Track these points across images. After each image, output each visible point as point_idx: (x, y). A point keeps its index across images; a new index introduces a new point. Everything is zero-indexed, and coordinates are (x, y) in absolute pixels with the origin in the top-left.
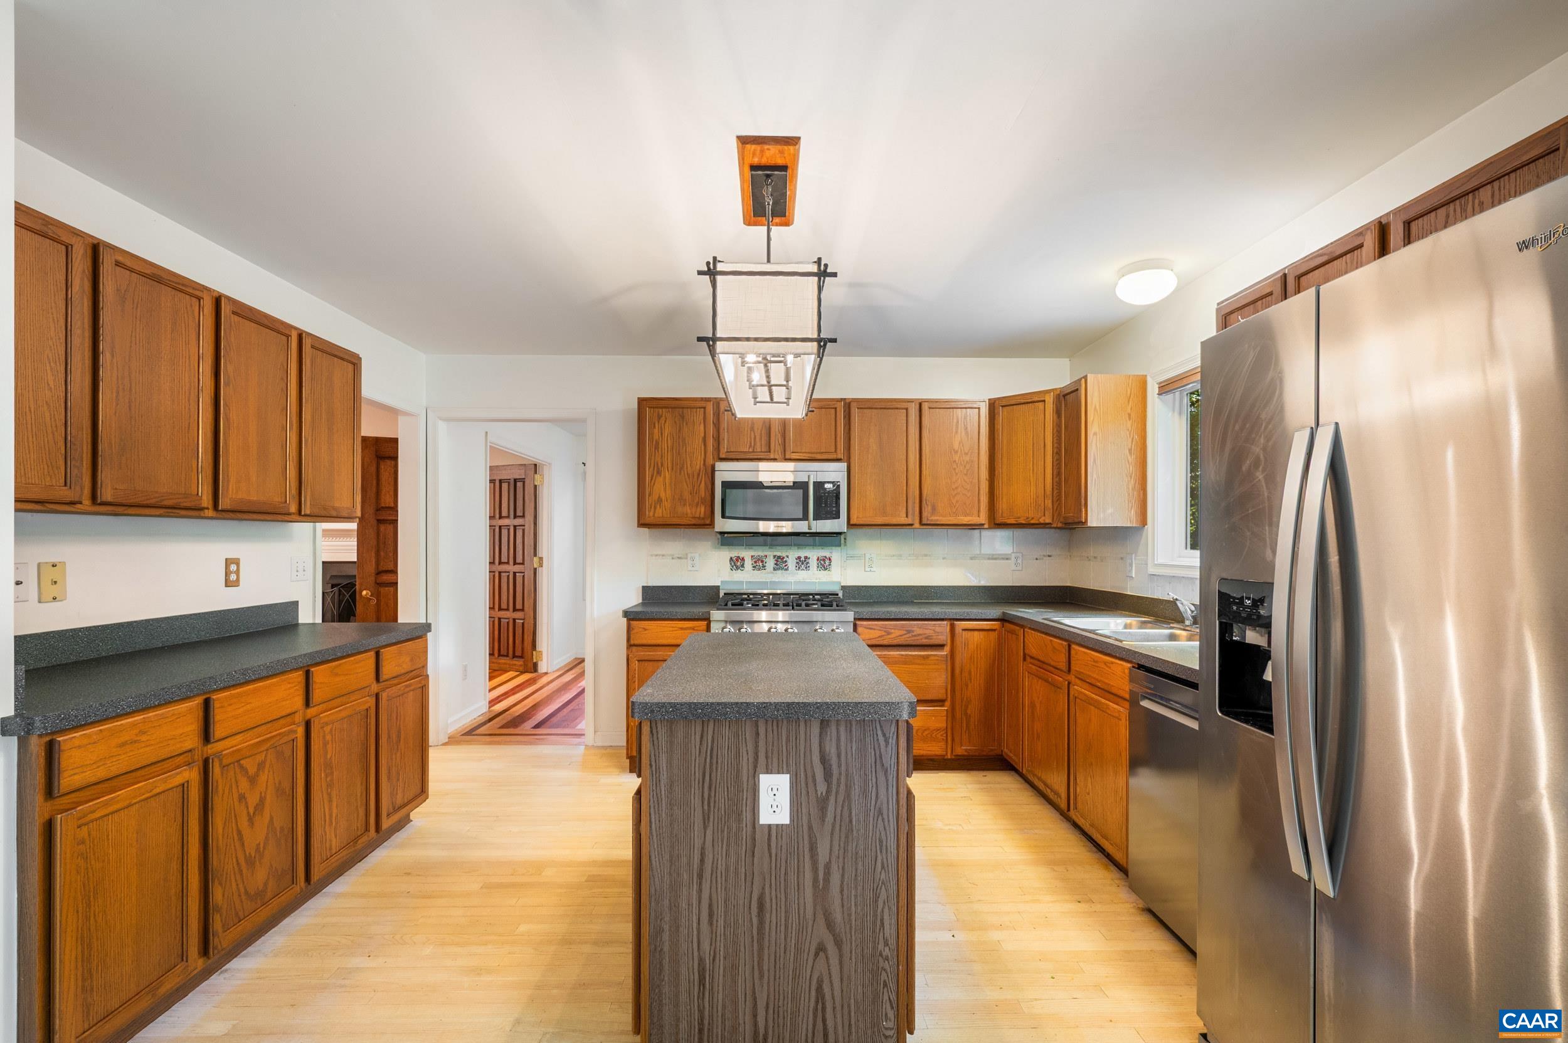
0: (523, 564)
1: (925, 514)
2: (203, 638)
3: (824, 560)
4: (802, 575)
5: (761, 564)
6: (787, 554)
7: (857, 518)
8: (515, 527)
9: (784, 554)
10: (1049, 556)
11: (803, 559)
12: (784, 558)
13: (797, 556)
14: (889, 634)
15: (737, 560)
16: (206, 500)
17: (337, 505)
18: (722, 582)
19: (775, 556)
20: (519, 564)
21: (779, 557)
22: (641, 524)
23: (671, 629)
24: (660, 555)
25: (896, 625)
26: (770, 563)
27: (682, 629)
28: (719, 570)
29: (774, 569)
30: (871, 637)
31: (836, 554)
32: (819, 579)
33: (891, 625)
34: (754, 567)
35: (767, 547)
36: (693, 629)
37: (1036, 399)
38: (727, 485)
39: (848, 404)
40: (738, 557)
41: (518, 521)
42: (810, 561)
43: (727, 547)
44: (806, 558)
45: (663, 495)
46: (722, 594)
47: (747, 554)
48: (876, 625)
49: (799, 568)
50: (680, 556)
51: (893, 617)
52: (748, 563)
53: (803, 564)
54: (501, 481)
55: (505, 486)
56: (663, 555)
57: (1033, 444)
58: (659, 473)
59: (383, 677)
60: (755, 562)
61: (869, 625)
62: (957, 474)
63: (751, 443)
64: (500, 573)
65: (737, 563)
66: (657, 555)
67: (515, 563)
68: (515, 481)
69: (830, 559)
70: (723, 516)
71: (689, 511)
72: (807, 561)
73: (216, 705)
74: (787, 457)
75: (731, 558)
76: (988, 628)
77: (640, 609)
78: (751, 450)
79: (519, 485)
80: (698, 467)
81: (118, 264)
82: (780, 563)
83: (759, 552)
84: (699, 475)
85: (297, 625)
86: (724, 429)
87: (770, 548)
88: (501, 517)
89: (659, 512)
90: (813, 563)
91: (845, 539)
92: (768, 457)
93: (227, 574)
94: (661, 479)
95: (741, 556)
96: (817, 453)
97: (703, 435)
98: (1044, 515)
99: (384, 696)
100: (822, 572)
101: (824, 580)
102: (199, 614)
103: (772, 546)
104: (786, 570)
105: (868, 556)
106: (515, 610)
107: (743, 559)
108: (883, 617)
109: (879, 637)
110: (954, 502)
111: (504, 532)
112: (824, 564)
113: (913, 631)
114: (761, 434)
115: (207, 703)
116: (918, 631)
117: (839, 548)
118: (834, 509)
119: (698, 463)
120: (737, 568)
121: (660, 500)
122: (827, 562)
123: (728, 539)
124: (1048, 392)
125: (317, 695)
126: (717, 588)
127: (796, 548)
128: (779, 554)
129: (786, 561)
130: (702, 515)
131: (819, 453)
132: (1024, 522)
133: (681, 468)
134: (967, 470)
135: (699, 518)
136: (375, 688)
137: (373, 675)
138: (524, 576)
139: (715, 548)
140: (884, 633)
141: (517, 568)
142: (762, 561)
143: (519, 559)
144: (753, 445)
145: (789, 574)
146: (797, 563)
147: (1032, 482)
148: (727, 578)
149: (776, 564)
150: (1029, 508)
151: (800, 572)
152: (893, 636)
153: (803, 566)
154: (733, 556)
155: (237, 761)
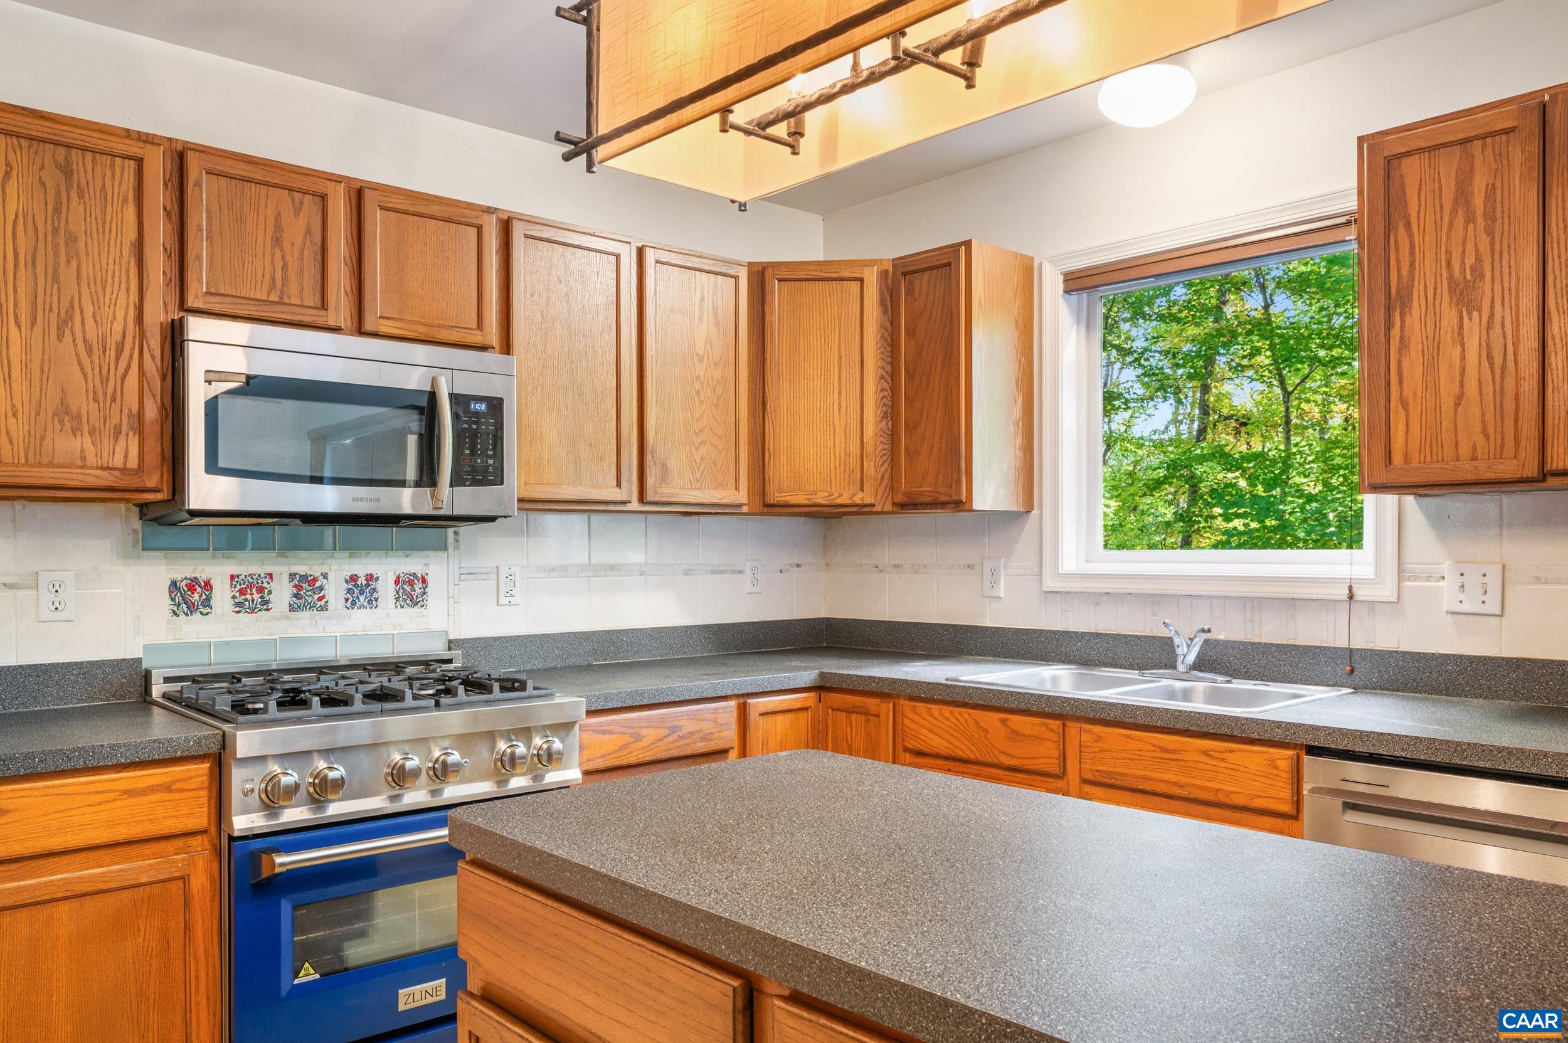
1: (650, 481)
3: (411, 583)
4: (361, 620)
5: (256, 596)
6: (325, 569)
7: (526, 483)
9: (316, 571)
10: (798, 566)
11: (362, 581)
12: (315, 580)
13: (347, 574)
14: (638, 739)
15: (191, 588)
18: (146, 648)
19: (292, 576)
21: (304, 578)
25: (650, 719)
26: (282, 593)
27: (130, 793)
28: (138, 619)
29: (292, 608)
30: (606, 750)
31: (438, 571)
32: (401, 627)
33: (640, 719)
34: (238, 604)
35: (274, 554)
36: (168, 788)
37: (846, 274)
39: (501, 222)
40: (195, 580)
42: (379, 585)
43: (160, 554)
44: (370, 578)
47: (217, 571)
48: (614, 722)
50: (16, 579)
51: (645, 702)
52: (222, 596)
53: (362, 592)
57: (840, 358)
60: (242, 592)
61: (601, 724)
62: (701, 403)
63: (273, 278)
65: (190, 597)
69: (424, 581)
70: (212, 466)
72: (373, 584)
74: (366, 327)
75: (174, 584)
78: (274, 297)
80: (118, 327)
82: (307, 592)
83: (250, 565)
84: (120, 349)
86: (200, 229)
87: (279, 555)
90: (386, 589)
91: (456, 534)
92: (320, 321)
95: (203, 577)
96: (438, 326)
97: (133, 235)
98: (862, 489)
100: (408, 610)
101: (411, 628)
103: (293, 546)
104: (324, 608)
105: (504, 570)
107: (208, 585)
109: (622, 748)
112: (411, 592)
114: (302, 259)
117: (444, 554)
118: (491, 462)
119: (120, 314)
120: (192, 608)
122: (418, 586)
124: (872, 263)
127: (347, 553)
128: (302, 569)
129: (321, 588)
130: (133, 463)
131: (445, 327)
133: (64, 323)
134: (719, 398)
139: (126, 558)
140: (630, 740)
142: (261, 590)
144: (279, 284)
145: (329, 618)
146: (349, 591)
147: (837, 428)
148: (163, 637)
149: (296, 596)
150: (833, 476)
151: (356, 613)
152: (645, 743)
153: (362, 598)
154: (178, 576)
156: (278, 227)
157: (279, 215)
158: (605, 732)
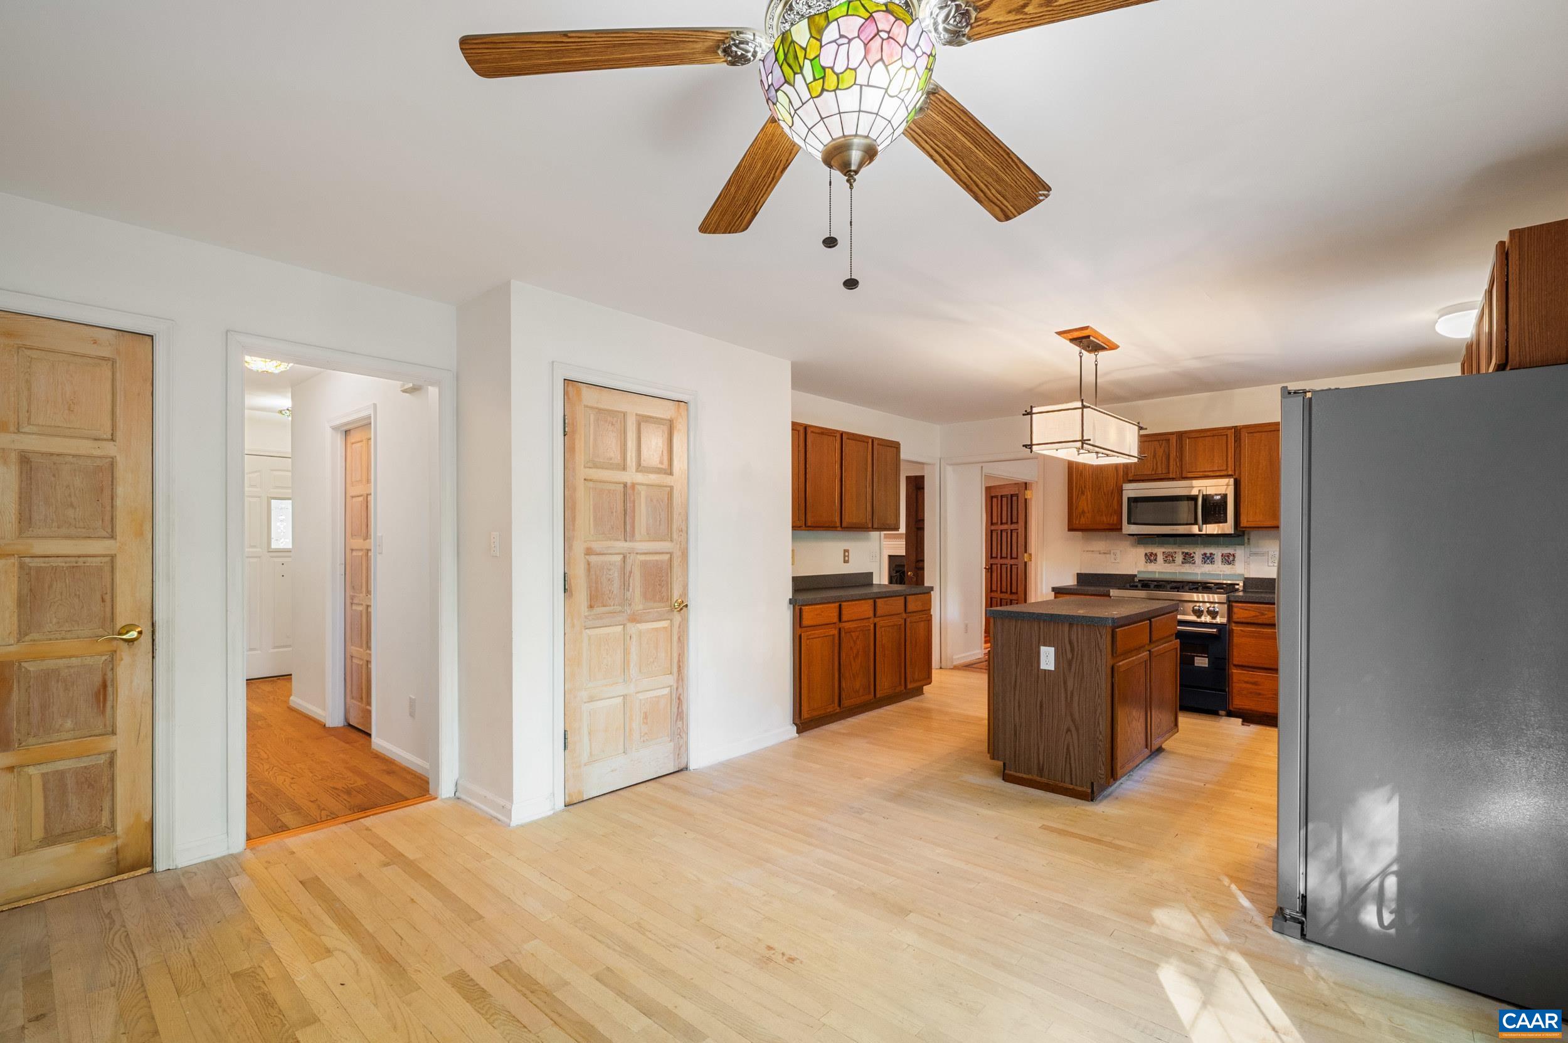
0: (1017, 558)
3: (1228, 556)
4: (1208, 568)
5: (1171, 559)
6: (1194, 551)
7: (1247, 522)
8: (1011, 530)
9: (1191, 551)
11: (1208, 555)
12: (1191, 554)
13: (1203, 553)
14: (1263, 614)
15: (1151, 555)
16: (838, 524)
17: (888, 522)
18: (1138, 572)
19: (1183, 553)
20: (1015, 558)
21: (1187, 553)
22: (1070, 530)
24: (1090, 551)
25: (1268, 608)
26: (1179, 558)
28: (1136, 563)
29: (1183, 563)
30: (1246, 616)
31: (1240, 552)
32: (1224, 571)
33: (1263, 607)
34: (1165, 561)
35: (1176, 546)
38: (1133, 501)
39: (1237, 431)
40: (1152, 553)
41: (1013, 527)
42: (1215, 557)
43: (1142, 545)
44: (1211, 554)
45: (1086, 509)
46: (1136, 580)
47: (1159, 551)
48: (1250, 607)
49: (1205, 562)
50: (1106, 552)
52: (1160, 558)
53: (1208, 559)
54: (1002, 496)
55: (1004, 500)
56: (1093, 551)
58: (1083, 493)
59: (908, 611)
60: (1166, 557)
61: (1242, 606)
63: (1153, 467)
64: (1001, 565)
65: (1151, 558)
66: (1087, 551)
67: (1011, 558)
68: (1012, 496)
69: (1234, 555)
70: (1129, 522)
71: (1105, 520)
72: (1213, 556)
73: (843, 607)
74: (1184, 476)
75: (1146, 554)
77: (1075, 587)
78: (1153, 473)
79: (1014, 498)
80: (1112, 488)
82: (1188, 558)
83: (1169, 549)
84: (1112, 495)
85: (872, 584)
87: (1179, 546)
88: (1002, 523)
89: (1083, 520)
90: (1218, 558)
91: (1249, 539)
92: (1167, 477)
93: (845, 556)
94: (1084, 497)
95: (1154, 552)
96: (1210, 471)
99: (908, 620)
100: (1227, 566)
101: (1228, 572)
102: (834, 574)
103: (1181, 545)
104: (1194, 563)
105: (1271, 553)
106: (1011, 593)
107: (1156, 555)
108: (1257, 600)
109: (1254, 616)
111: (1004, 534)
112: (1228, 560)
114: (1162, 460)
115: (840, 605)
117: (1243, 547)
118: (1222, 515)
119: (1112, 485)
120: (1151, 561)
121: (1083, 512)
122: (1231, 558)
123: (1142, 539)
125: (879, 613)
126: (1135, 576)
127: (1201, 546)
128: (1186, 551)
129: (1193, 557)
130: (1115, 522)
131: (1213, 471)
133: (1099, 489)
135: (1113, 524)
136: (904, 615)
137: (903, 608)
138: (1017, 568)
139: (1137, 546)
140: (1258, 614)
141: (1013, 562)
142: (1172, 557)
143: (1014, 555)
144: (1155, 468)
145: (1196, 567)
146: (1203, 558)
148: (1143, 569)
149: (1184, 559)
151: (1206, 565)
152: (1266, 616)
153: (1208, 561)
154: (1147, 552)
155: (850, 632)
156: (1155, 451)
157: (1155, 448)
158: (1246, 610)
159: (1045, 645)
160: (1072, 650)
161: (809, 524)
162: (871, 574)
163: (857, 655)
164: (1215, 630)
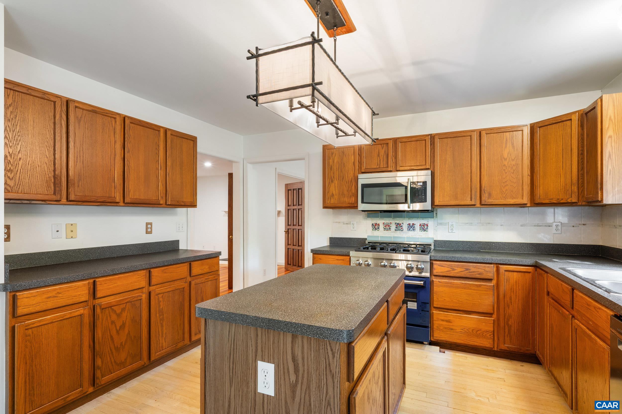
0: (301, 225)
1: (483, 198)
2: (135, 254)
3: (424, 226)
4: (411, 234)
5: (388, 227)
6: (403, 222)
7: (439, 201)
8: (299, 209)
9: (401, 222)
10: (584, 225)
11: (411, 225)
12: (400, 224)
13: (408, 223)
14: (454, 270)
15: (376, 225)
17: (185, 200)
18: (368, 236)
19: (396, 223)
20: (300, 225)
21: (398, 224)
22: (325, 207)
23: (333, 260)
24: (337, 222)
25: (458, 265)
26: (393, 227)
27: (338, 260)
28: (366, 230)
29: (395, 230)
30: (442, 271)
31: (431, 223)
32: (421, 236)
33: (455, 265)
34: (384, 229)
35: (392, 219)
36: (343, 260)
37: (565, 119)
38: (364, 186)
39: (432, 137)
40: (376, 223)
41: (299, 207)
42: (415, 226)
43: (370, 218)
44: (413, 224)
45: (334, 192)
46: (367, 242)
47: (381, 222)
48: (445, 264)
49: (409, 230)
50: (348, 223)
51: (456, 260)
52: (381, 227)
53: (411, 227)
54: (293, 190)
55: (295, 191)
56: (339, 222)
57: (563, 150)
58: (332, 181)
59: (193, 275)
60: (385, 226)
61: (440, 264)
62: (506, 173)
63: (378, 163)
64: (293, 229)
65: (375, 227)
66: (336, 222)
67: (299, 225)
68: (299, 189)
69: (427, 225)
70: (363, 202)
71: (347, 200)
72: (414, 226)
73: (98, 283)
74: (398, 169)
75: (373, 224)
76: (524, 270)
78: (378, 167)
79: (300, 191)
80: (351, 178)
81: (76, 107)
82: (399, 227)
83: (387, 221)
84: (351, 181)
85: (178, 250)
86: (364, 157)
87: (393, 219)
88: (293, 205)
89: (332, 201)
90: (417, 227)
91: (436, 214)
92: (387, 170)
93: (147, 228)
94: (333, 184)
95: (378, 223)
96: (415, 166)
97: (353, 161)
98: (571, 197)
99: (193, 283)
100: (423, 232)
101: (424, 236)
102: (133, 244)
103: (395, 217)
104: (402, 231)
105: (450, 223)
106: (299, 246)
107: (379, 225)
108: (450, 259)
109: (447, 271)
110: (504, 190)
111: (295, 211)
112: (424, 228)
113: (470, 270)
114: (383, 158)
115: (94, 282)
116: (473, 269)
117: (433, 219)
118: (423, 197)
119: (351, 176)
120: (376, 229)
121: (333, 195)
122: (426, 227)
123: (371, 214)
124: (574, 113)
125: (154, 281)
126: (366, 239)
127: (408, 219)
128: (398, 222)
129: (402, 226)
130: (353, 202)
131: (416, 166)
132: (555, 202)
133: (343, 178)
134: (514, 170)
135: (351, 203)
136: (189, 279)
137: (189, 273)
138: (302, 231)
139: (366, 219)
140: (451, 270)
141: (299, 227)
142: (389, 226)
143: (300, 224)
144: (379, 164)
145: (404, 233)
146: (408, 227)
147: (562, 175)
148: (371, 235)
149: (396, 227)
150: (560, 192)
151: (410, 232)
152: (456, 271)
153: (411, 229)
154: (373, 223)
155: (111, 307)
156: (379, 153)
157: (379, 150)
158: (442, 266)
159: (263, 360)
160: (296, 371)
161: (72, 197)
162: (178, 242)
163: (123, 326)
164: (422, 283)
